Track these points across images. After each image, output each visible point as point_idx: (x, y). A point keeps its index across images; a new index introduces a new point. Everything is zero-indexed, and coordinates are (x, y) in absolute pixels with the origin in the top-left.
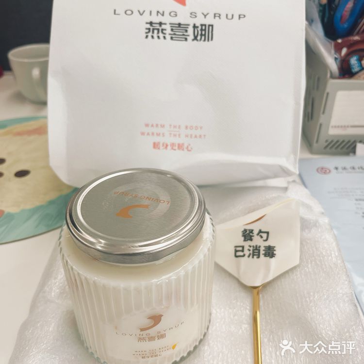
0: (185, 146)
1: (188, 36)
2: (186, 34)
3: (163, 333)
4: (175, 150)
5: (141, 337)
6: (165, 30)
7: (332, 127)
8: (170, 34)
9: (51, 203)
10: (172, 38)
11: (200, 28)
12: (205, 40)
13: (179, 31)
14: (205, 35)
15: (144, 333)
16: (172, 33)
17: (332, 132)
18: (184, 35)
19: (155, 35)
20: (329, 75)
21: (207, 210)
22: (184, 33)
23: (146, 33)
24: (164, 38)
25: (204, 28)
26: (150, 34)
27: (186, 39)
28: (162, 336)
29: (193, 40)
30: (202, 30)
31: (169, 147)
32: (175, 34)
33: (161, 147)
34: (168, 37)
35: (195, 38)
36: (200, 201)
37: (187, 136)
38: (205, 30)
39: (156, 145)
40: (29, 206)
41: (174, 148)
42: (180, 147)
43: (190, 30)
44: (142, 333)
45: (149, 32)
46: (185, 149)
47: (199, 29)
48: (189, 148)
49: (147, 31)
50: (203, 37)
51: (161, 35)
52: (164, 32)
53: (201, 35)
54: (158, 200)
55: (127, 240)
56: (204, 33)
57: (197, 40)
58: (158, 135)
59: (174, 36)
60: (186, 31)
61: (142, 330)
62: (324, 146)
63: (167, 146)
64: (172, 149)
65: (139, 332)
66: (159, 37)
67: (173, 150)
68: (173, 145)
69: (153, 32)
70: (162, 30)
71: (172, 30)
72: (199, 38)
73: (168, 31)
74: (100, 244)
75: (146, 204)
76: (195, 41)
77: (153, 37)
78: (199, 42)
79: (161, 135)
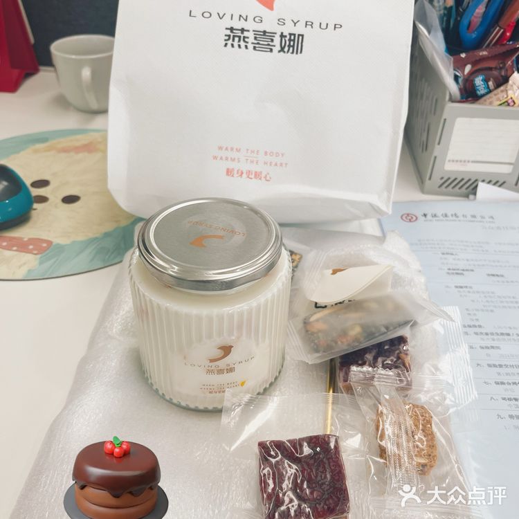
0: (263, 175)
1: (274, 46)
2: (271, 43)
3: (232, 366)
4: (251, 178)
5: (210, 368)
6: (248, 38)
7: (449, 161)
8: (252, 43)
9: (107, 235)
10: (255, 48)
11: (288, 37)
12: (293, 53)
13: (264, 40)
14: (293, 46)
15: (213, 364)
16: (256, 42)
17: (449, 167)
18: (269, 45)
19: (236, 44)
20: (447, 98)
21: (284, 245)
22: (270, 43)
23: (225, 40)
24: (246, 47)
25: (292, 37)
26: (230, 42)
27: (271, 50)
28: (231, 370)
29: (279, 51)
30: (290, 40)
31: (244, 175)
32: (258, 43)
33: (235, 175)
34: (250, 46)
35: (282, 50)
36: (276, 236)
37: (265, 163)
38: (294, 40)
39: (229, 172)
40: (81, 238)
41: (250, 176)
42: (257, 175)
43: (277, 40)
44: (211, 364)
45: (229, 39)
46: (263, 178)
47: (287, 39)
48: (268, 178)
49: (227, 38)
50: (291, 49)
51: (242, 43)
52: (246, 40)
53: (289, 46)
54: (233, 232)
55: (201, 267)
56: (293, 43)
57: (284, 52)
58: (233, 160)
59: (257, 46)
60: (272, 40)
61: (212, 361)
62: (439, 184)
63: (242, 173)
64: (248, 177)
65: (208, 363)
66: (239, 46)
67: (248, 179)
68: (249, 172)
69: (233, 40)
70: (244, 37)
71: (255, 38)
72: (286, 49)
73: (252, 39)
74: (173, 270)
75: (222, 235)
76: (282, 53)
77: (232, 45)
78: (286, 54)
79: (236, 160)
